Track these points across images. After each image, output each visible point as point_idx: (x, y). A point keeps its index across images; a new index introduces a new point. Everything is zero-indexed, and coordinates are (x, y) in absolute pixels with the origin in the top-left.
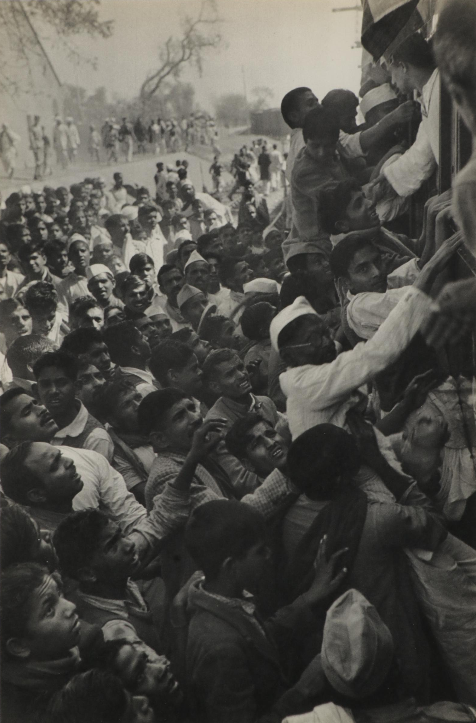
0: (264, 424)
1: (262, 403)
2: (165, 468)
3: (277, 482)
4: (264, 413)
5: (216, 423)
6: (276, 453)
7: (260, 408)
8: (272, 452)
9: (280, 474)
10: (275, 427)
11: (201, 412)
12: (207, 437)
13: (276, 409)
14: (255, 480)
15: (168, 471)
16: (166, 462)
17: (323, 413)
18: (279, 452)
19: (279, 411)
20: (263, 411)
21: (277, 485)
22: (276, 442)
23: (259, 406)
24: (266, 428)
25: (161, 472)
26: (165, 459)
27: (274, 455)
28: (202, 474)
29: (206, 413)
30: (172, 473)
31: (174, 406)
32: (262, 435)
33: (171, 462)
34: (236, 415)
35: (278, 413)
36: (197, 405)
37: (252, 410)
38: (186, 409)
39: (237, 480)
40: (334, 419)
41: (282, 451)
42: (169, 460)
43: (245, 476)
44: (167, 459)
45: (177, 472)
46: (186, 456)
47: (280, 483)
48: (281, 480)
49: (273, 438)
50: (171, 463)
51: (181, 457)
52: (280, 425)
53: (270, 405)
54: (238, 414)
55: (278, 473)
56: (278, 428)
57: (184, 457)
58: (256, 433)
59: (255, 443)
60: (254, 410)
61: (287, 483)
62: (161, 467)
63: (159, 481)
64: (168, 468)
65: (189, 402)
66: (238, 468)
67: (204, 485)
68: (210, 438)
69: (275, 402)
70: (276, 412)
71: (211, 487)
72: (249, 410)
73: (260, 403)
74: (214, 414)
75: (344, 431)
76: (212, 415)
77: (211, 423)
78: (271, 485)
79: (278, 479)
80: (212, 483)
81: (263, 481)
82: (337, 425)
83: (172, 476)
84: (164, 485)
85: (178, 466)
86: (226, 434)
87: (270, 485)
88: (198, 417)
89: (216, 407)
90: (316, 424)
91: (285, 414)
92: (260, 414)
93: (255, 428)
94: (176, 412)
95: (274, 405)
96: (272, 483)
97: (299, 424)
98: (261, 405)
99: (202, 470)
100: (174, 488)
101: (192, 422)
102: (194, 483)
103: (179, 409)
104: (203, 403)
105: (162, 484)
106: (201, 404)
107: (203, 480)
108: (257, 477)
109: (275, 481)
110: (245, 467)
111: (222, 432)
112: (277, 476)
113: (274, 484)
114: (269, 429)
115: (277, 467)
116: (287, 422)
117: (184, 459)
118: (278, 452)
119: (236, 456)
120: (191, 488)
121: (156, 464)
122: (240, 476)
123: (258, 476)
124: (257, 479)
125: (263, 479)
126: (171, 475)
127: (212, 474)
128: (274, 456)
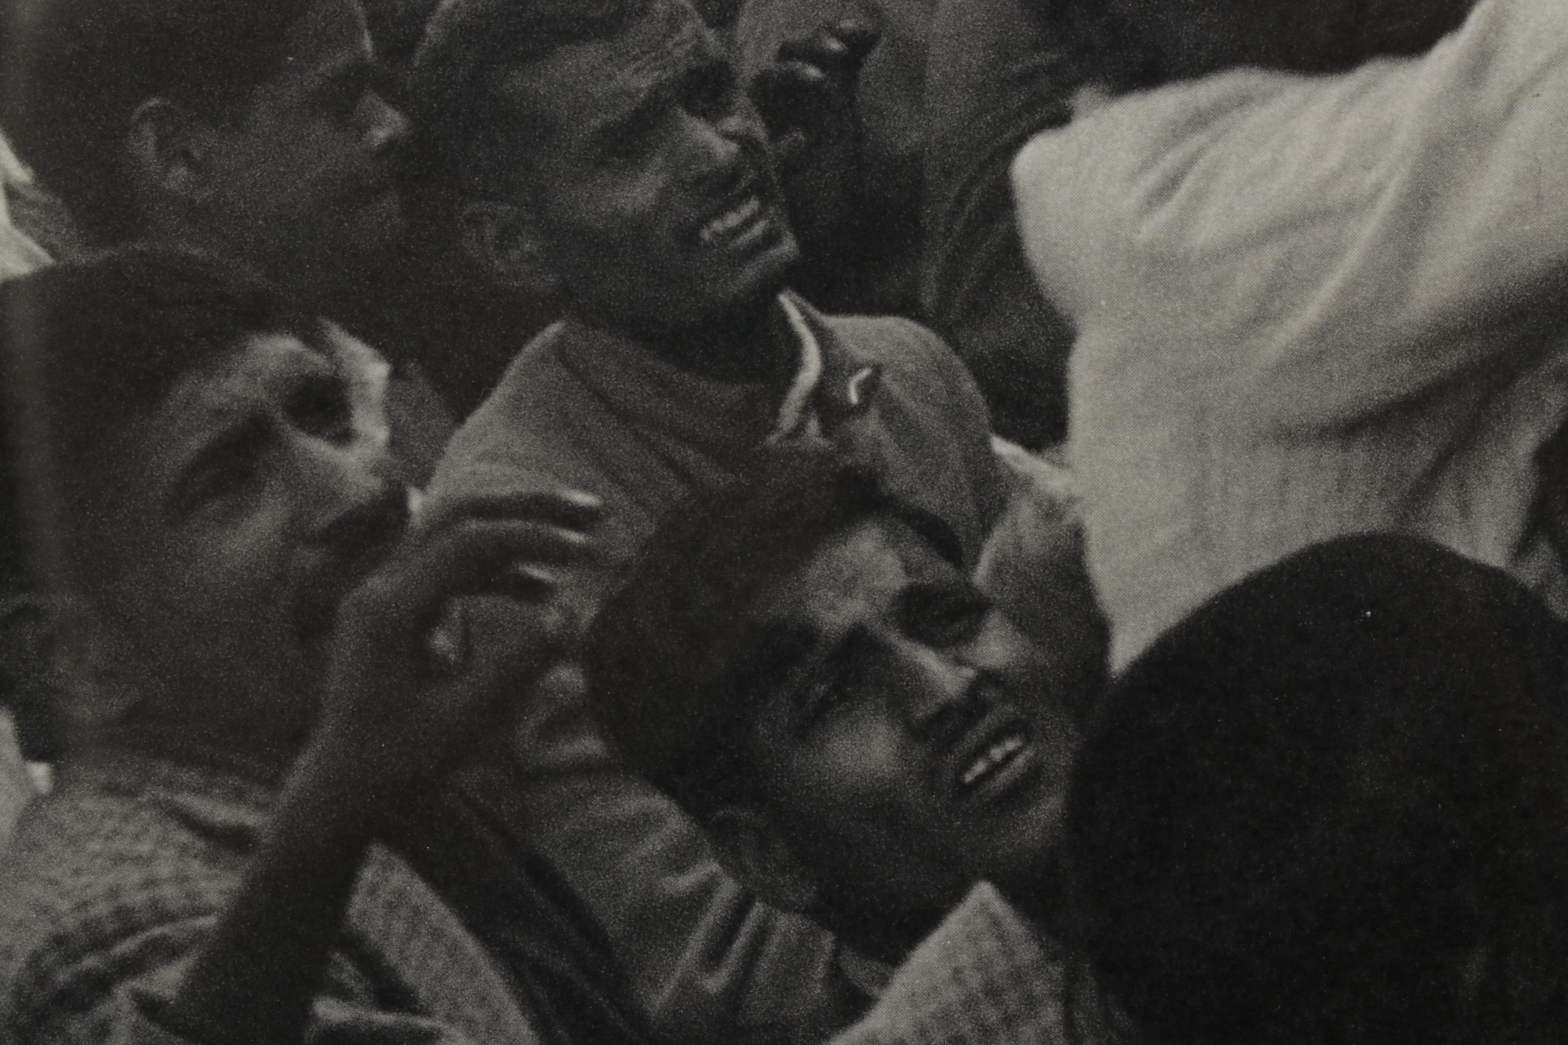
0: (893, 541)
1: (878, 369)
2: (111, 878)
3: (993, 992)
4: (891, 453)
5: (516, 525)
6: (980, 767)
7: (861, 410)
8: (951, 760)
9: (1014, 925)
10: (976, 562)
11: (393, 444)
12: (442, 641)
13: (985, 420)
14: (820, 971)
15: (137, 899)
16: (115, 832)
17: (1359, 455)
18: (1009, 757)
19: (1007, 434)
20: (885, 437)
21: (992, 1016)
22: (987, 677)
23: (854, 398)
24: (908, 569)
25: (83, 905)
26: (114, 805)
27: (969, 778)
28: (399, 927)
29: (438, 453)
30: (164, 917)
31: (181, 392)
32: (877, 627)
33: (155, 831)
34: (671, 464)
35: (1002, 447)
36: (364, 384)
37: (799, 429)
38: (279, 416)
39: (678, 974)
40: (1445, 503)
41: (1029, 753)
42: (145, 815)
43: (740, 942)
44: (128, 807)
45: (207, 911)
46: (274, 784)
47: (1012, 999)
48: (1017, 977)
49: (965, 652)
50: (162, 842)
51: (239, 796)
52: (1018, 547)
53: (937, 384)
54: (691, 456)
55: (995, 923)
56: (998, 570)
57: (259, 794)
58: (832, 607)
59: (821, 689)
60: (813, 426)
61: (1068, 999)
62: (77, 872)
63: (63, 977)
64: (135, 876)
65: (297, 358)
66: (685, 882)
67: (415, 1012)
68: (467, 649)
69: (977, 367)
70: (985, 442)
71: (470, 1025)
72: (774, 428)
73: (865, 373)
74: (493, 456)
75: (1523, 590)
76: (484, 467)
77: (473, 525)
78: (945, 1017)
79: (1001, 966)
80: (483, 1000)
81: (884, 982)
82: (1464, 551)
83: (164, 937)
84: (104, 1009)
85: (211, 860)
86: (589, 613)
87: (933, 1015)
88: (375, 484)
89: (516, 402)
90: (1297, 543)
91: (1053, 462)
92: (863, 458)
93: (815, 571)
94: (195, 444)
95: (969, 386)
96: (952, 994)
97: (1162, 535)
98: (869, 388)
99: (400, 894)
100: (177, 1033)
101: (323, 519)
102: (342, 993)
103: (219, 413)
104: (412, 366)
105: (84, 1007)
106: (396, 375)
107: (408, 976)
108: (836, 953)
109: (974, 981)
110: (737, 870)
111: (566, 598)
112: (989, 945)
113: (970, 1003)
114: (928, 578)
115: (991, 877)
116: (1068, 520)
117: (260, 806)
118: (997, 753)
119: (670, 791)
120: (311, 1032)
121: (35, 846)
122: (697, 941)
123: (838, 942)
124: (835, 971)
125: (875, 966)
126: (157, 931)
127: (472, 927)
128: (966, 790)
